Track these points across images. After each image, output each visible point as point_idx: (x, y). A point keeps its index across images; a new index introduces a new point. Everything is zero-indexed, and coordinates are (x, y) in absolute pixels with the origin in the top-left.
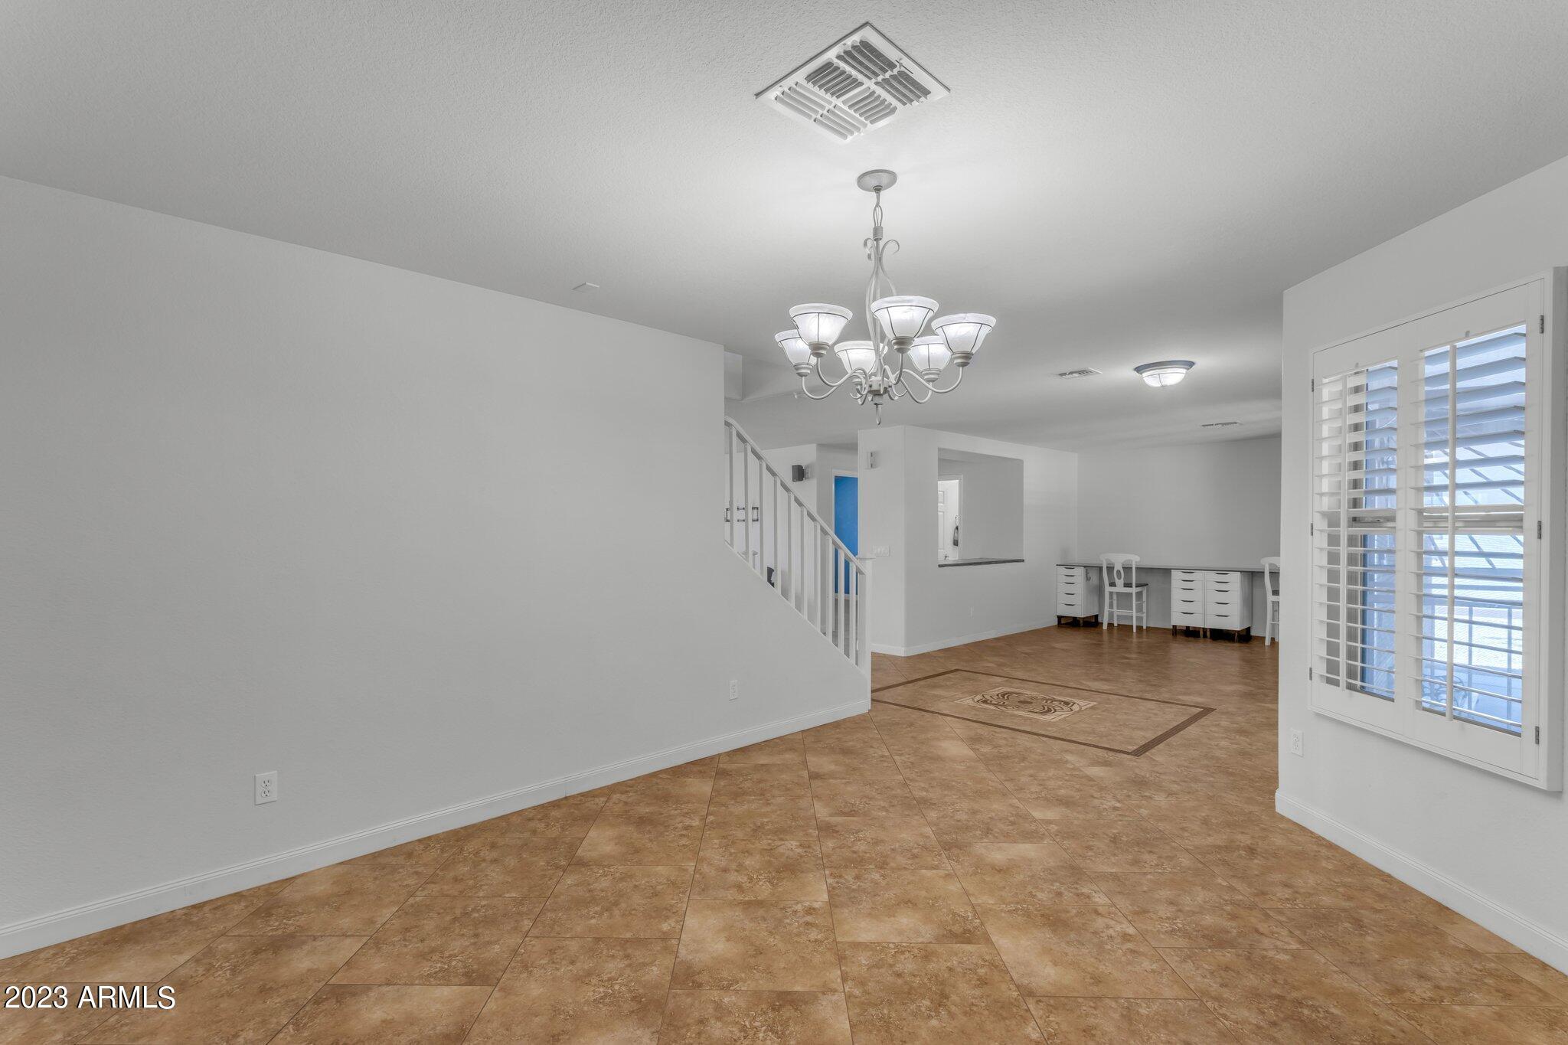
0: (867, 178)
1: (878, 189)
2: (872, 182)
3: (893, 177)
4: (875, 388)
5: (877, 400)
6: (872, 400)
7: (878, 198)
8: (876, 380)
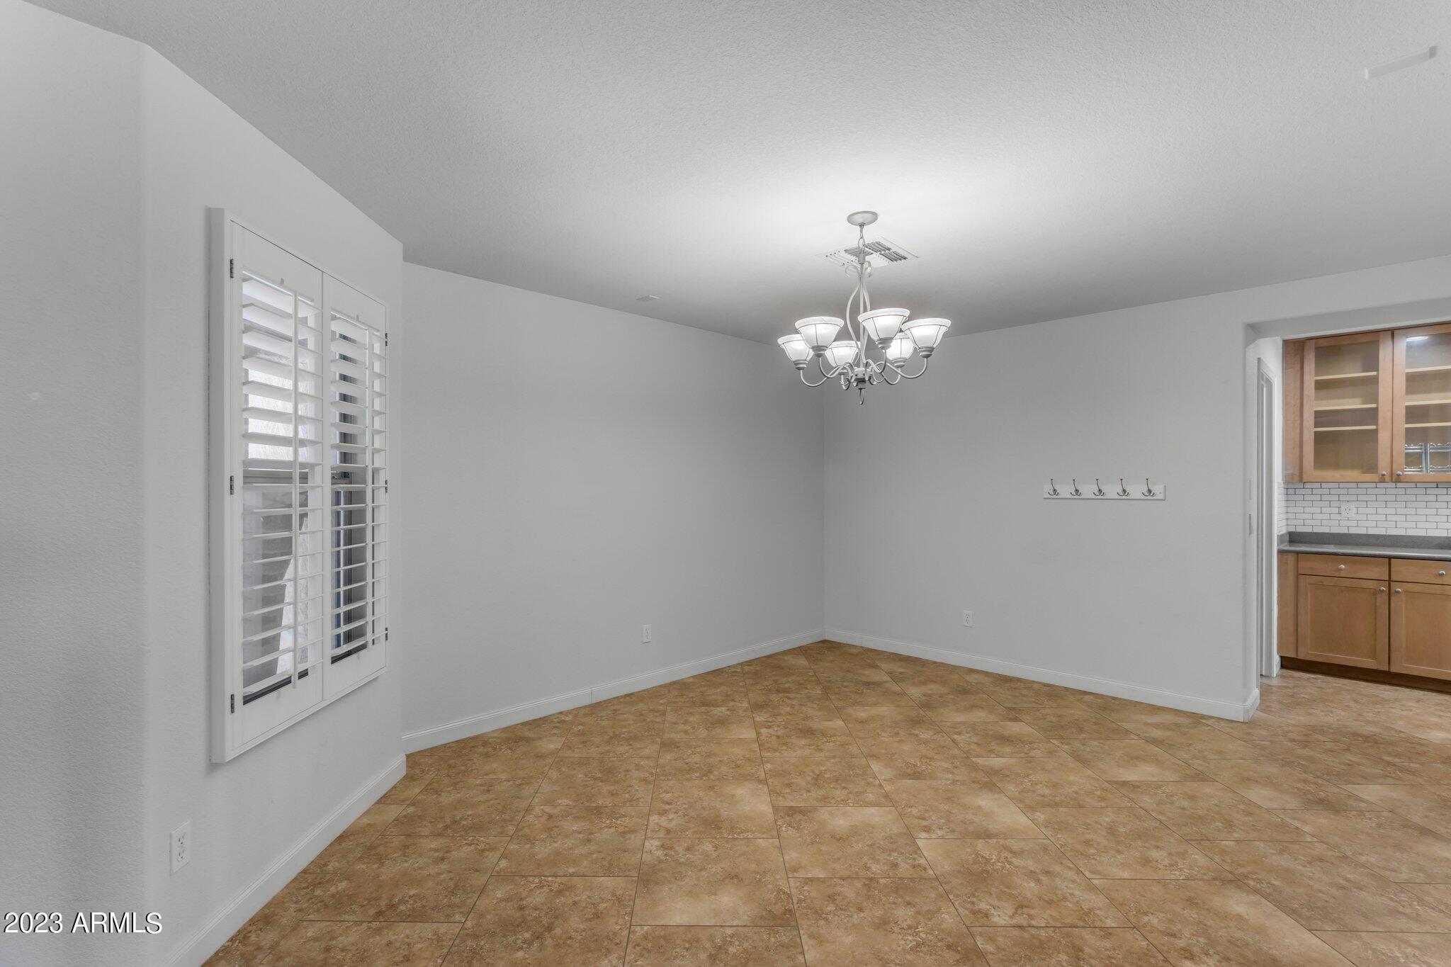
0: (856, 217)
1: (862, 225)
2: (859, 219)
3: (875, 216)
4: (860, 376)
5: (861, 386)
6: (857, 385)
7: (861, 232)
8: (860, 370)
